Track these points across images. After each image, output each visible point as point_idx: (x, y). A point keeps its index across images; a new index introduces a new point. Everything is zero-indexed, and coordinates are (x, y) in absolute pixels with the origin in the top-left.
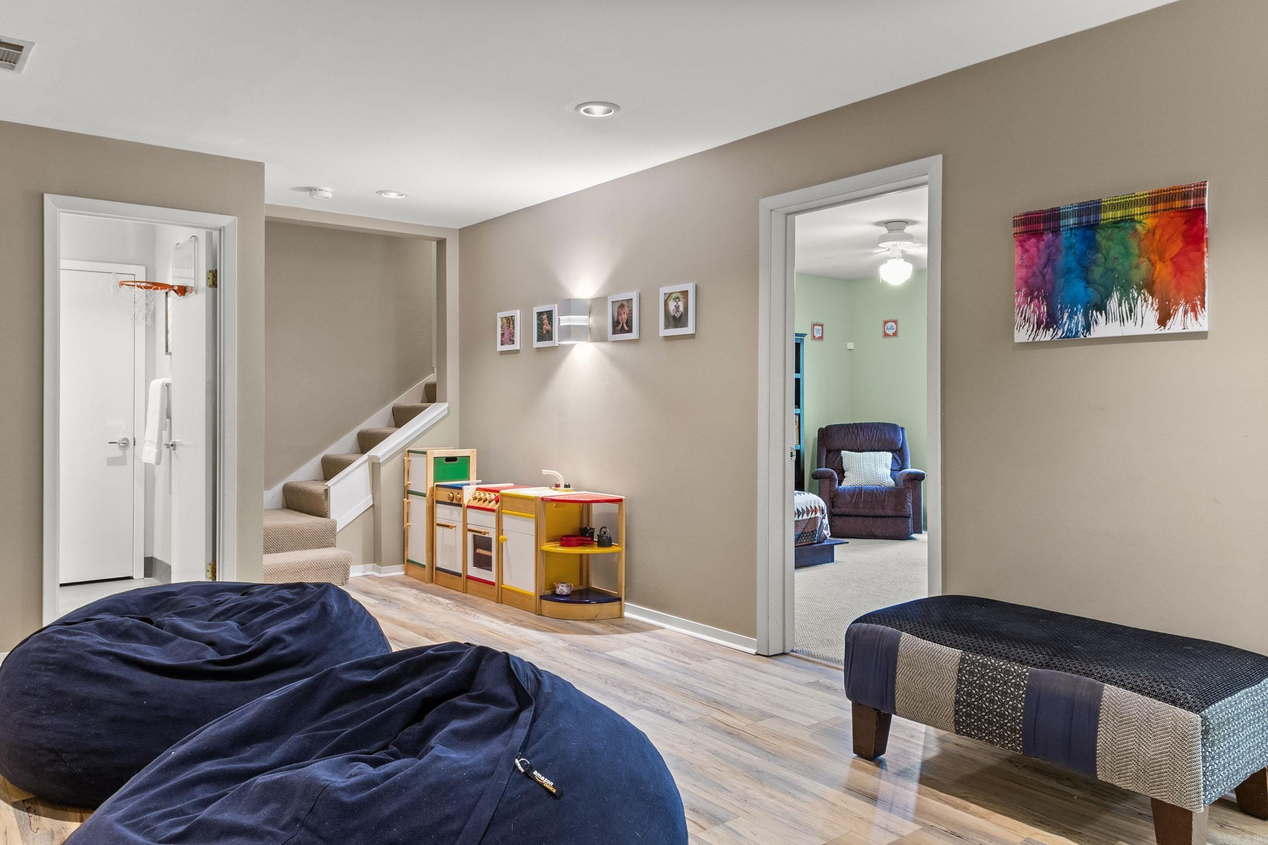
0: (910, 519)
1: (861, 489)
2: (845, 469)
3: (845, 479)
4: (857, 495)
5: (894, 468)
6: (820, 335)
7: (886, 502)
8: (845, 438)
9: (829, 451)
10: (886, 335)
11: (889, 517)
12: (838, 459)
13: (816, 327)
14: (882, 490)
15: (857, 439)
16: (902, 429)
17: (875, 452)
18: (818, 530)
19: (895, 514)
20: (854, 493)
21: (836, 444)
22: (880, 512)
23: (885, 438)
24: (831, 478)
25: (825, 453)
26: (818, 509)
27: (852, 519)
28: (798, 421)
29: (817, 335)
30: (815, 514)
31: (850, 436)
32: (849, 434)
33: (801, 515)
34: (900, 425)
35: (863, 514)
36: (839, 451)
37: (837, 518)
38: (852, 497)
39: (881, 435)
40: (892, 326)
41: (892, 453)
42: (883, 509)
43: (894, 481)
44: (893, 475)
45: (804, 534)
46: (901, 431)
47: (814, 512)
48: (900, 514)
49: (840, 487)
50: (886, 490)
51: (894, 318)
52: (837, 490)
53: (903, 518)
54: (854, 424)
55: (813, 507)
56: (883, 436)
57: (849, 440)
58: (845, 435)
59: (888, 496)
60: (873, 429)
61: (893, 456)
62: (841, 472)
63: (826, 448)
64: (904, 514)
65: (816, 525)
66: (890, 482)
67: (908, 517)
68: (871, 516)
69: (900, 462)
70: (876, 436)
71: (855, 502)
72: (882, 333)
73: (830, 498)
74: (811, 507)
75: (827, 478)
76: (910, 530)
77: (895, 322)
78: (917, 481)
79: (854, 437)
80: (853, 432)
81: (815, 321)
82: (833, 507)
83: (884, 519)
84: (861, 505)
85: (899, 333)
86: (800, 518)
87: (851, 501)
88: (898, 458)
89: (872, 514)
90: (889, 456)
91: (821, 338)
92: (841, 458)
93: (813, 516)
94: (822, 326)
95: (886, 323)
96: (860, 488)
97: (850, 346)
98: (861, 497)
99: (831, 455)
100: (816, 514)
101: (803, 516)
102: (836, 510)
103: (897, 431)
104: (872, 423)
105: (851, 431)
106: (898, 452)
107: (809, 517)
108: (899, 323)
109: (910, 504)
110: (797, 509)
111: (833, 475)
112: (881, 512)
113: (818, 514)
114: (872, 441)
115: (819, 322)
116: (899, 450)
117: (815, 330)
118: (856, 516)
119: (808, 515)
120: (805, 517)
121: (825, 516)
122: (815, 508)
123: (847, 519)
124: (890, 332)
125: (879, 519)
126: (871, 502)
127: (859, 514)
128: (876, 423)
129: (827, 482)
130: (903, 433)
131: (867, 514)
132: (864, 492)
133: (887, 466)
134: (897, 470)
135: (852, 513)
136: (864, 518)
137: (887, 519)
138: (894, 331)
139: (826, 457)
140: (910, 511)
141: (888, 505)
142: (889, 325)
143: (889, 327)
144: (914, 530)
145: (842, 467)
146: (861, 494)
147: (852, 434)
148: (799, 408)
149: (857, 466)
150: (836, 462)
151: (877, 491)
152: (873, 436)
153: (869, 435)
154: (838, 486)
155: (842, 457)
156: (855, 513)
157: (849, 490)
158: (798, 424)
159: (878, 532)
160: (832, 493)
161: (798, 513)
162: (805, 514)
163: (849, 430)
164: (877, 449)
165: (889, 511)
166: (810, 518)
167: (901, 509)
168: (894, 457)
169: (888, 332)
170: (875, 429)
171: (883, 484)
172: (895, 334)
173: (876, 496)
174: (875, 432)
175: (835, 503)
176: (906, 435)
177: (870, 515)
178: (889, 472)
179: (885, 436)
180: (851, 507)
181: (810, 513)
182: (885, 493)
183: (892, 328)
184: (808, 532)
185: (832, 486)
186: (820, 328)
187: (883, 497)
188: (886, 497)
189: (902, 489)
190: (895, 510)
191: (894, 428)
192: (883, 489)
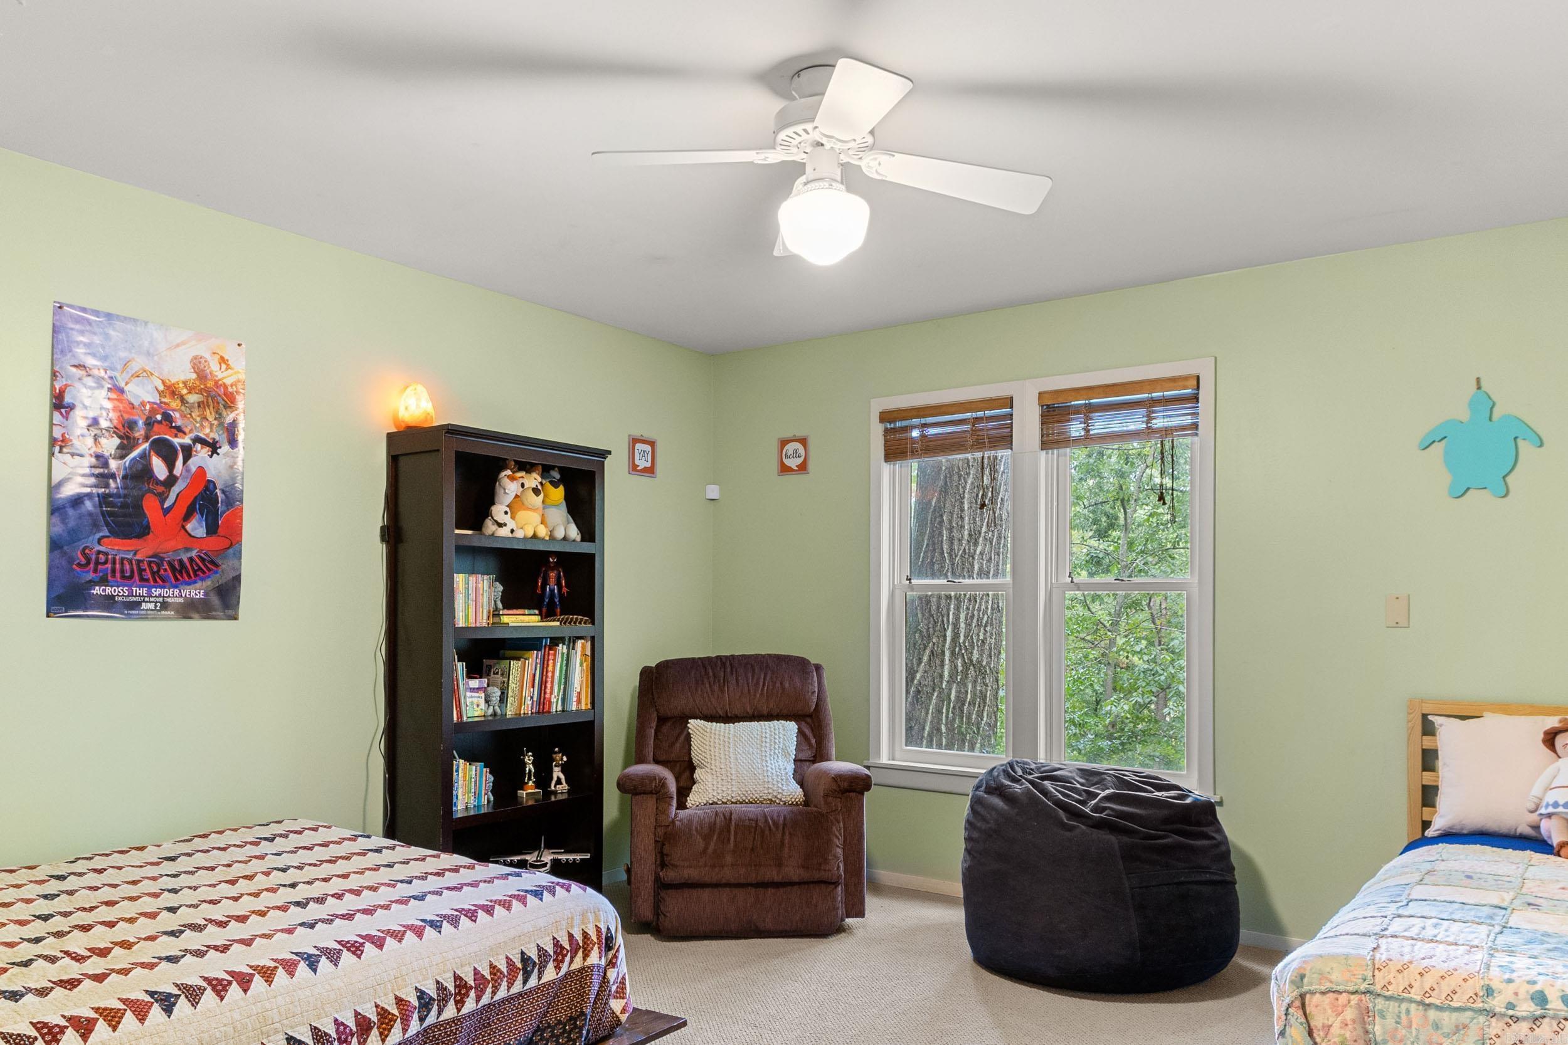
0: (839, 888)
1: (728, 818)
2: (695, 761)
3: (695, 787)
4: (720, 834)
5: (803, 756)
6: (649, 465)
7: (786, 850)
8: (696, 690)
9: (662, 720)
10: (785, 469)
11: (792, 884)
12: (682, 738)
13: (639, 446)
14: (775, 817)
15: (722, 691)
16: (818, 668)
17: (762, 723)
18: (588, 1011)
19: (805, 875)
20: (712, 827)
21: (678, 703)
22: (772, 874)
23: (783, 689)
24: (657, 790)
25: (654, 724)
26: (595, 940)
27: (706, 894)
28: (588, 652)
29: (642, 464)
30: (584, 959)
31: (707, 686)
32: (706, 681)
33: (536, 970)
34: (813, 661)
35: (733, 881)
36: (684, 719)
37: (671, 892)
38: (707, 838)
39: (774, 685)
40: (796, 451)
41: (796, 721)
42: (780, 865)
43: (802, 786)
44: (799, 772)
45: (544, 1031)
46: (815, 674)
47: (580, 954)
48: (817, 876)
49: (681, 813)
50: (785, 818)
51: (800, 434)
52: (673, 822)
53: (823, 886)
54: (718, 656)
55: (579, 937)
56: (778, 685)
57: (705, 695)
58: (697, 683)
59: (790, 834)
60: (757, 670)
61: (799, 729)
62: (686, 771)
63: (655, 713)
64: (824, 876)
65: (582, 995)
66: (793, 791)
67: (836, 884)
68: (751, 885)
69: (813, 741)
70: (764, 685)
71: (715, 851)
72: (775, 466)
73: (656, 841)
74: (571, 936)
75: (651, 793)
76: (840, 912)
77: (803, 441)
78: (853, 795)
79: (716, 688)
80: (715, 677)
81: (637, 433)
82: (663, 865)
83: (782, 890)
84: (729, 859)
85: (811, 466)
86: (533, 982)
87: (706, 848)
88: (808, 732)
89: (752, 879)
90: (790, 728)
91: (650, 471)
92: (688, 738)
93: (578, 963)
94: (652, 444)
95: (784, 443)
96: (728, 815)
97: (713, 492)
98: (729, 840)
99: (665, 729)
100: (586, 956)
101: (540, 974)
102: (670, 875)
103: (808, 673)
104: (757, 656)
105: (711, 674)
106: (809, 720)
107: (564, 968)
108: (811, 443)
109: (840, 851)
110: (523, 953)
111: (663, 783)
112: (775, 873)
113: (595, 958)
114: (755, 695)
115: (648, 435)
116: (810, 716)
117: (636, 450)
118: (716, 885)
119: (558, 968)
120: (550, 974)
121: (615, 956)
122: (585, 935)
123: (695, 893)
124: (793, 463)
125: (770, 891)
126: (752, 849)
127: (724, 881)
128: (763, 656)
129: (650, 803)
130: (820, 677)
131: (742, 881)
132: (737, 825)
133: (786, 754)
134: (805, 761)
135: (707, 879)
136: (736, 891)
137: (789, 889)
138: (799, 461)
139: (656, 733)
140: (838, 867)
141: (790, 857)
142: (790, 447)
143: (790, 452)
144: (846, 911)
145: (691, 759)
146: (729, 831)
147: (712, 679)
148: (593, 623)
149: (722, 756)
150: (678, 745)
151: (766, 821)
152: (757, 683)
153: (748, 684)
154: (677, 809)
155: (689, 734)
156: (714, 881)
157: (701, 822)
158: (589, 659)
159: (768, 924)
160: (661, 831)
161: (524, 969)
162: (551, 965)
163: (707, 673)
164: (765, 713)
165: (792, 871)
166: (568, 974)
167: (820, 864)
168: (800, 732)
169: (788, 462)
170: (761, 669)
171: (779, 796)
172: (803, 467)
173: (763, 832)
174: (762, 677)
175: (667, 855)
176: (825, 681)
177: (749, 881)
178: (791, 767)
179: (781, 684)
180: (705, 866)
181: (568, 959)
182: (785, 825)
183: (796, 454)
184: (559, 1022)
185: (661, 812)
186: (648, 448)
187: (779, 836)
188: (787, 837)
189: (822, 815)
190: (805, 867)
191: (800, 666)
192: (778, 816)
